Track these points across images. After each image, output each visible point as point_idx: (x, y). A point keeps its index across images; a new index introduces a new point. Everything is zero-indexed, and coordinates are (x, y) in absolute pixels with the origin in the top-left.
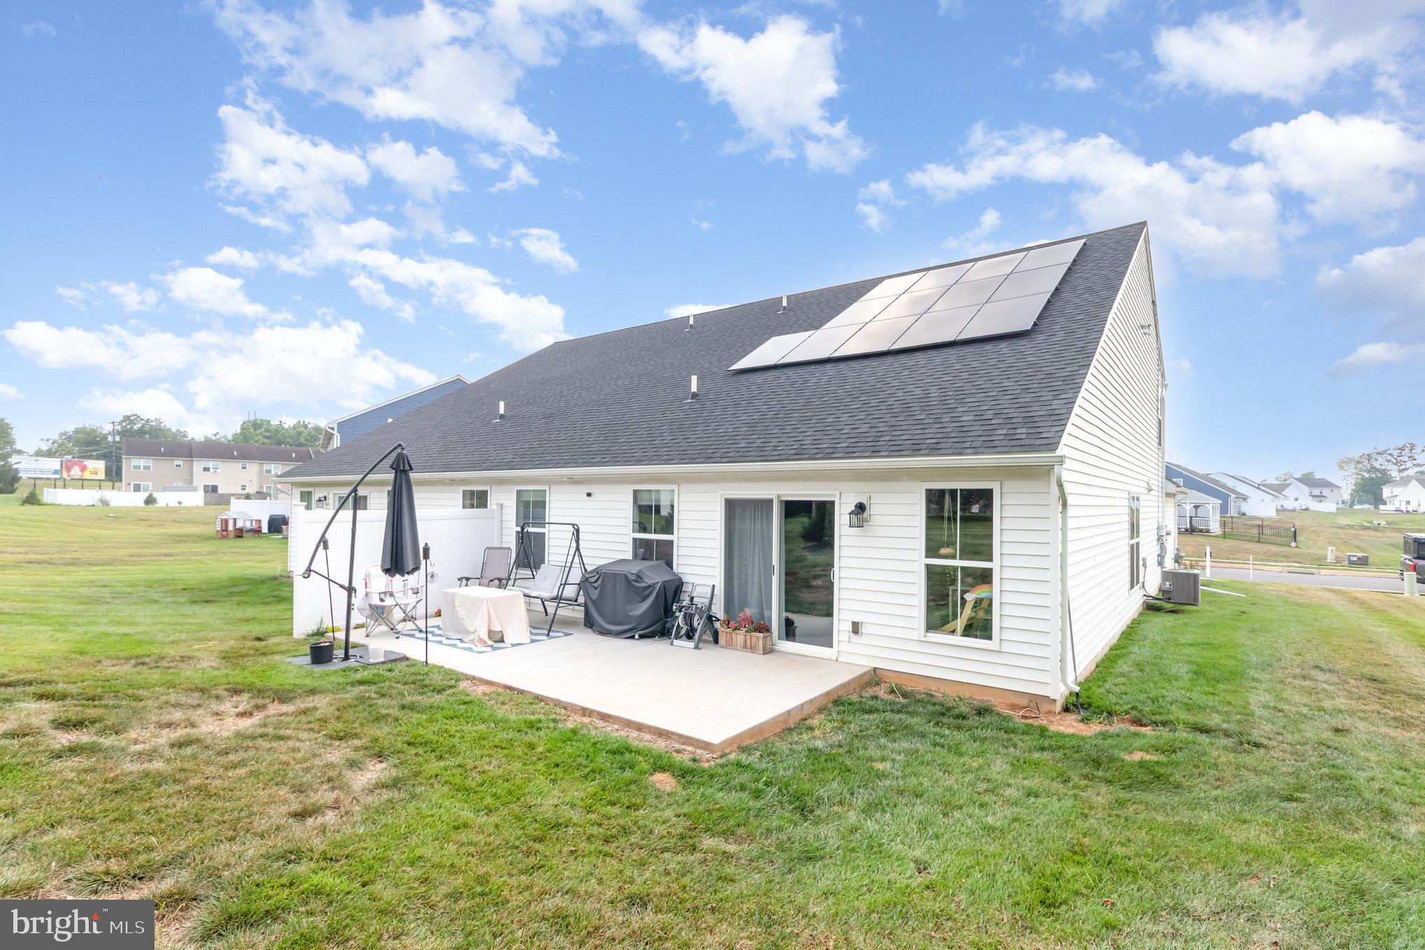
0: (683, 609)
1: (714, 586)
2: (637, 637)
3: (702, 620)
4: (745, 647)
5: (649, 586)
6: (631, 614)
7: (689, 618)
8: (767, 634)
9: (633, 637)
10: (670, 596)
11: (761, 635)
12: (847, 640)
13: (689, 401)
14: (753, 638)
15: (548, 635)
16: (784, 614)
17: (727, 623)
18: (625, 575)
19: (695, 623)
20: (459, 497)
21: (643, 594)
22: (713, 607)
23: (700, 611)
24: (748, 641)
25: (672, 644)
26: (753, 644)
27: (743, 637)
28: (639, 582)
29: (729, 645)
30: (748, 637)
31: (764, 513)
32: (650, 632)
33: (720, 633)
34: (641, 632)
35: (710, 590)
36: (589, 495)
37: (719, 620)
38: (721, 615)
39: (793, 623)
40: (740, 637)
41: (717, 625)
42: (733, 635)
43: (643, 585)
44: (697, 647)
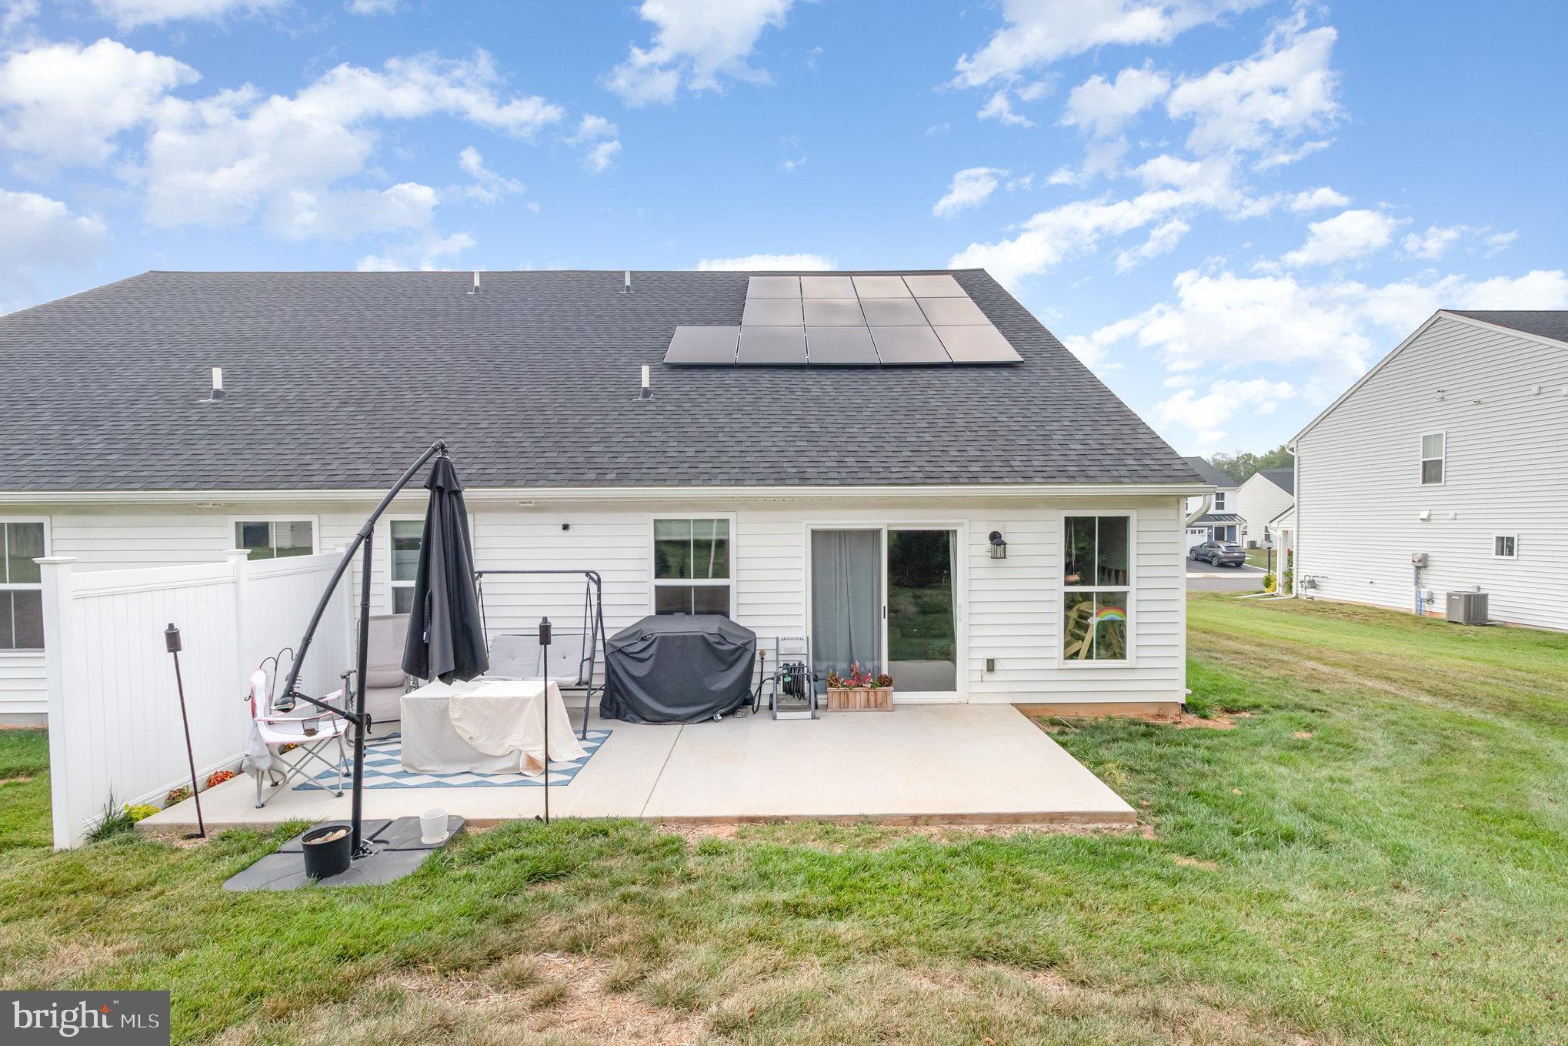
2: (717, 717)
4: (867, 706)
9: (709, 719)
12: (978, 680)
13: (640, 399)
14: (879, 694)
24: (872, 699)
25: (775, 718)
26: (879, 701)
27: (864, 695)
29: (844, 707)
30: (872, 694)
32: (732, 709)
33: (830, 695)
34: (723, 711)
35: (804, 644)
36: (565, 526)
40: (860, 695)
42: (851, 695)
43: (728, 647)
44: (814, 717)
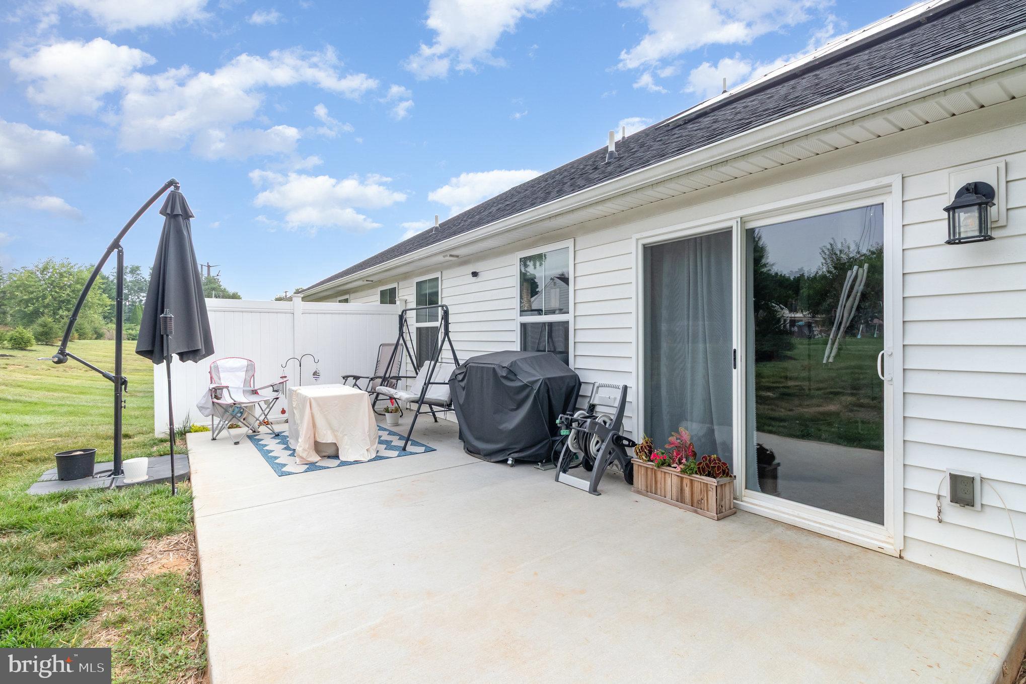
0: (574, 425)
1: (625, 388)
2: (510, 462)
3: (605, 444)
4: (681, 499)
5: (525, 386)
6: (502, 427)
7: (583, 439)
8: (725, 480)
9: (504, 462)
10: (557, 403)
11: (713, 482)
12: (935, 515)
14: (696, 485)
15: (404, 449)
16: (758, 438)
17: (649, 451)
18: (494, 369)
19: (593, 448)
20: (378, 297)
21: (517, 396)
22: (624, 421)
23: (602, 430)
24: (687, 490)
25: (557, 480)
26: (697, 497)
27: (675, 480)
28: (512, 380)
29: (652, 491)
30: (686, 482)
31: (713, 260)
32: (529, 456)
33: (635, 468)
34: (516, 455)
35: (618, 395)
36: (475, 274)
37: (633, 444)
38: (639, 437)
39: (772, 457)
40: (671, 478)
41: (631, 452)
42: (659, 475)
43: (518, 384)
44: (594, 490)
